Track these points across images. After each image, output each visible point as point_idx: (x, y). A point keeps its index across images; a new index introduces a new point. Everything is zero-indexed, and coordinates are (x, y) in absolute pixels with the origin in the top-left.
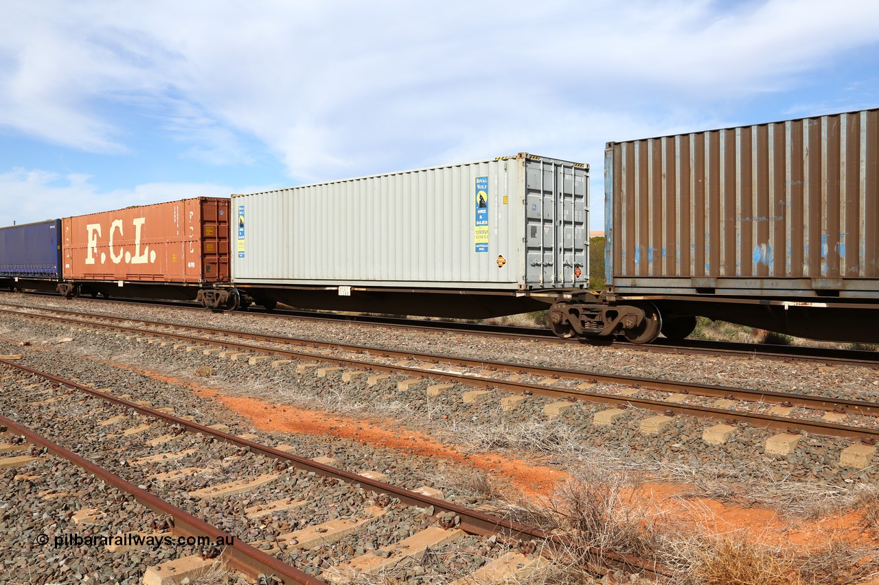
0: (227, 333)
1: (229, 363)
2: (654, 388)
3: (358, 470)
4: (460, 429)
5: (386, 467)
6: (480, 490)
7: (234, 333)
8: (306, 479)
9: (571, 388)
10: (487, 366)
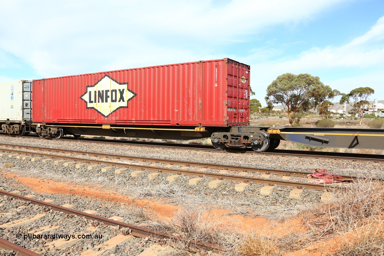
0: (20, 146)
1: (21, 161)
2: (214, 168)
3: (83, 210)
4: (130, 188)
5: (97, 207)
6: (140, 217)
7: (24, 147)
8: (59, 215)
9: (178, 169)
10: (142, 160)
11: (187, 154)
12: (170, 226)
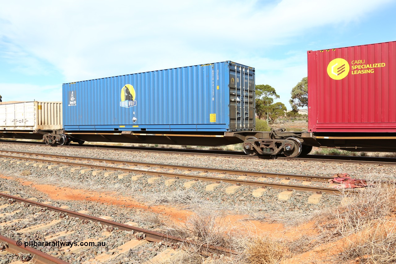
0: (37, 154)
1: (38, 169)
2: (232, 174)
3: (99, 216)
4: (146, 195)
5: (112, 213)
6: (155, 222)
7: (41, 154)
8: (75, 221)
9: (196, 175)
10: (159, 166)
11: (205, 160)
12: (183, 231)
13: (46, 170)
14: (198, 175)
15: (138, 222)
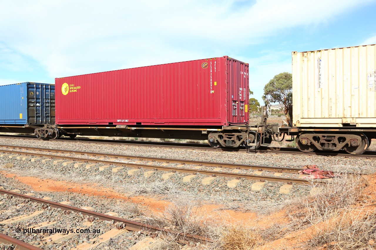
0: (21, 148)
1: (22, 161)
2: (208, 166)
3: (80, 206)
4: (126, 186)
5: (93, 204)
6: (134, 213)
7: (24, 148)
8: (57, 212)
9: (174, 167)
10: (138, 159)
11: (183, 152)
12: (162, 220)
13: (30, 162)
14: (176, 167)
15: (118, 212)
